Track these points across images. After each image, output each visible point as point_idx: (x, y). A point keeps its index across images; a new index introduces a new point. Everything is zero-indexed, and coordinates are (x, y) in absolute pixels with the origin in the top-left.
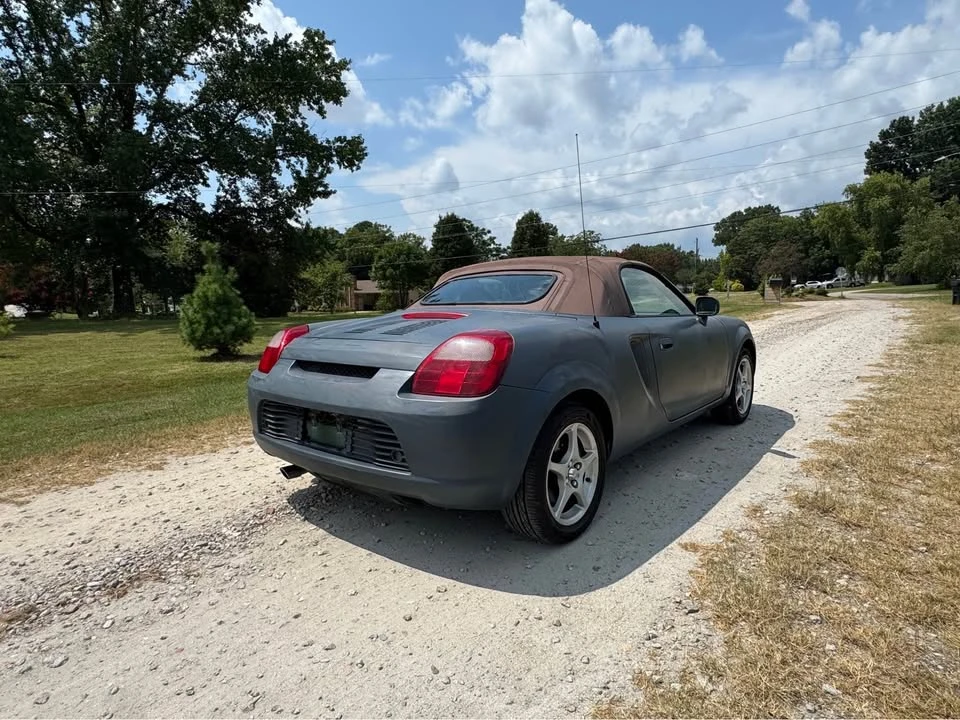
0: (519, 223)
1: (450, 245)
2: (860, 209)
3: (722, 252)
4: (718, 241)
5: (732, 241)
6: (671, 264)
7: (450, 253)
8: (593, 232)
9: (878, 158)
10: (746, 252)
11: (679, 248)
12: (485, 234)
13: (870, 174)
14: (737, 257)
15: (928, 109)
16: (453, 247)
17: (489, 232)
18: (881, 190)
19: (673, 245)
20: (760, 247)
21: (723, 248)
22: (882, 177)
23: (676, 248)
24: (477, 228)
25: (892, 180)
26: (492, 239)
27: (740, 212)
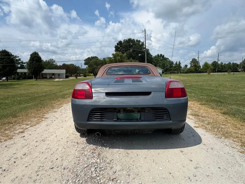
0: (31, 55)
1: (5, 60)
2: (115, 59)
3: (87, 67)
4: (85, 64)
5: (89, 64)
6: (76, 69)
7: (5, 63)
8: (53, 59)
9: (117, 48)
10: (92, 67)
11: (76, 65)
12: (17, 57)
13: (116, 52)
14: (90, 68)
15: (125, 40)
16: (6, 61)
17: (18, 57)
18: (118, 55)
19: (74, 64)
20: (95, 66)
21: (87, 66)
22: (118, 52)
23: (75, 65)
24: (14, 55)
25: (120, 53)
26: (20, 59)
27: (90, 57)
